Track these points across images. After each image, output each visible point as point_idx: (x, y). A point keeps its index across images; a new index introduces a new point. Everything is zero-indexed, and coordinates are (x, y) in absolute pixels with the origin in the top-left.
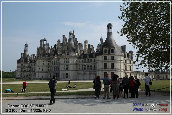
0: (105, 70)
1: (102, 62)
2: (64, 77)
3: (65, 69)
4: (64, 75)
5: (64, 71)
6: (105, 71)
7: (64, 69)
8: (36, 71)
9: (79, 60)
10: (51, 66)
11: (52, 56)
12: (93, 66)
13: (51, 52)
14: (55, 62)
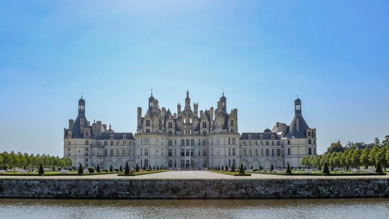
1: (306, 146)
2: (230, 166)
3: (231, 154)
4: (230, 162)
5: (230, 157)
7: (229, 153)
8: (149, 156)
9: (242, 141)
10: (171, 147)
11: (173, 131)
12: (270, 150)
13: (169, 123)
14: (183, 141)
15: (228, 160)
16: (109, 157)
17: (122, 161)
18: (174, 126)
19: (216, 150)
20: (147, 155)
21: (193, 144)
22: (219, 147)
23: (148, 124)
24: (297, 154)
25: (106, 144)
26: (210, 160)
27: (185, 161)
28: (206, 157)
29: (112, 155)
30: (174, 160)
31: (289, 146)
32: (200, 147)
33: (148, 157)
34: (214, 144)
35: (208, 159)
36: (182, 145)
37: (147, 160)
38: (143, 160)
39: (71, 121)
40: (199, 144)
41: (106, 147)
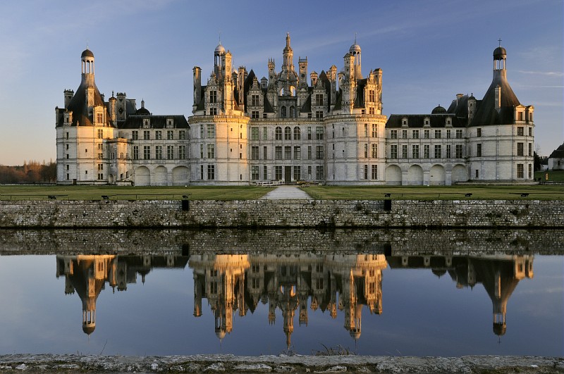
0: (519, 159)
1: (513, 141)
2: (366, 177)
3: (370, 154)
4: (366, 170)
5: (367, 160)
6: (519, 162)
7: (366, 153)
8: (216, 159)
9: (390, 130)
10: (257, 142)
11: (261, 112)
12: (444, 148)
13: (253, 96)
14: (278, 130)
15: (362, 166)
16: (141, 162)
17: (166, 168)
18: (261, 102)
19: (340, 147)
20: (213, 157)
21: (298, 136)
22: (346, 143)
23: (213, 99)
24: (494, 154)
25: (135, 136)
26: (330, 166)
27: (283, 168)
28: (322, 161)
29: (147, 157)
30: (263, 166)
31: (479, 139)
32: (311, 141)
33: (213, 160)
34: (336, 136)
35: (325, 163)
36: (277, 139)
37: (213, 167)
38: (206, 166)
39: (68, 93)
40: (309, 135)
41: (135, 142)
